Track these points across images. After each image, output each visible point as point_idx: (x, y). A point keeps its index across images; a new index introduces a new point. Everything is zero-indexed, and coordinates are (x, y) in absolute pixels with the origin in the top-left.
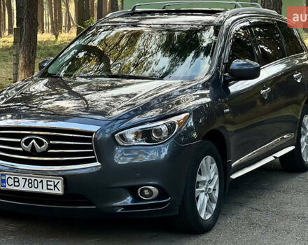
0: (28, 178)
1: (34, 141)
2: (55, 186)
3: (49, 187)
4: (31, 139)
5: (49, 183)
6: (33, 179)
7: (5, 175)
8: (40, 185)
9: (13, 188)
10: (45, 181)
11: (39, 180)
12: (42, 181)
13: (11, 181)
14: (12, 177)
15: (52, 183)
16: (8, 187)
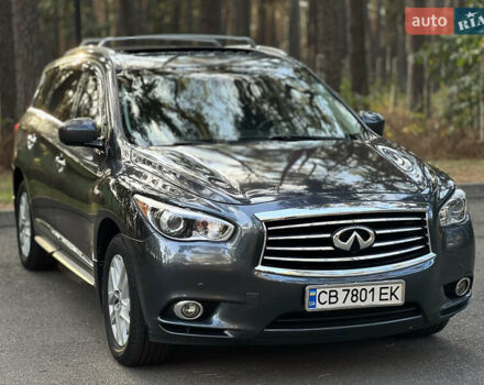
0: (351, 289)
1: (355, 233)
2: (392, 294)
3: (383, 297)
4: (352, 231)
5: (383, 291)
6: (359, 289)
7: (315, 290)
8: (370, 296)
9: (327, 306)
10: (377, 288)
11: (369, 288)
12: (373, 290)
13: (324, 298)
14: (328, 290)
15: (388, 291)
16: (319, 307)
